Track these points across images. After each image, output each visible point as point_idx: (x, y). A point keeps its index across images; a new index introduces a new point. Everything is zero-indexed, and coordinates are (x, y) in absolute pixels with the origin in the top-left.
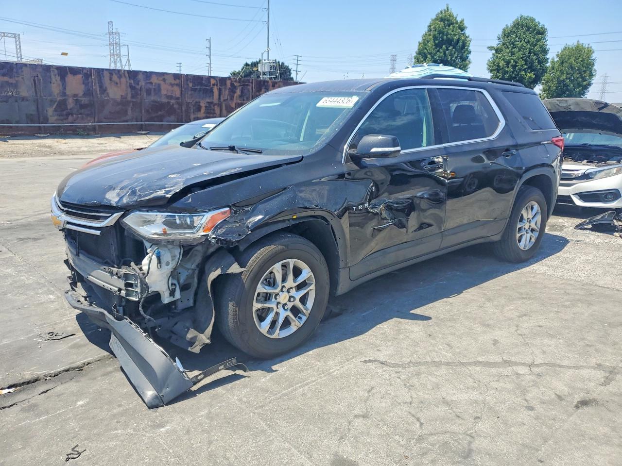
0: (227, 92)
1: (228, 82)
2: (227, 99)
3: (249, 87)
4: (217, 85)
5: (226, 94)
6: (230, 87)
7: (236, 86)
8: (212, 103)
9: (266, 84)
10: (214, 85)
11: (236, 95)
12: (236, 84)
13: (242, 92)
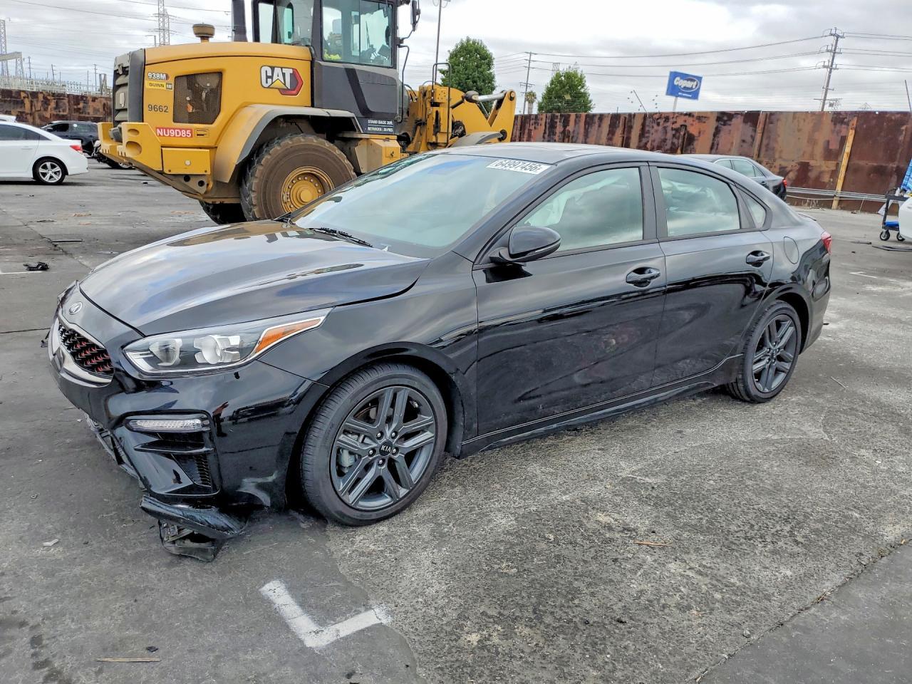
0: (40, 104)
1: (41, 97)
2: (40, 110)
3: (64, 101)
4: (28, 97)
5: (38, 105)
6: (42, 99)
7: (49, 100)
8: (24, 112)
9: (85, 99)
10: (24, 98)
11: (50, 107)
12: (49, 98)
13: (57, 104)
